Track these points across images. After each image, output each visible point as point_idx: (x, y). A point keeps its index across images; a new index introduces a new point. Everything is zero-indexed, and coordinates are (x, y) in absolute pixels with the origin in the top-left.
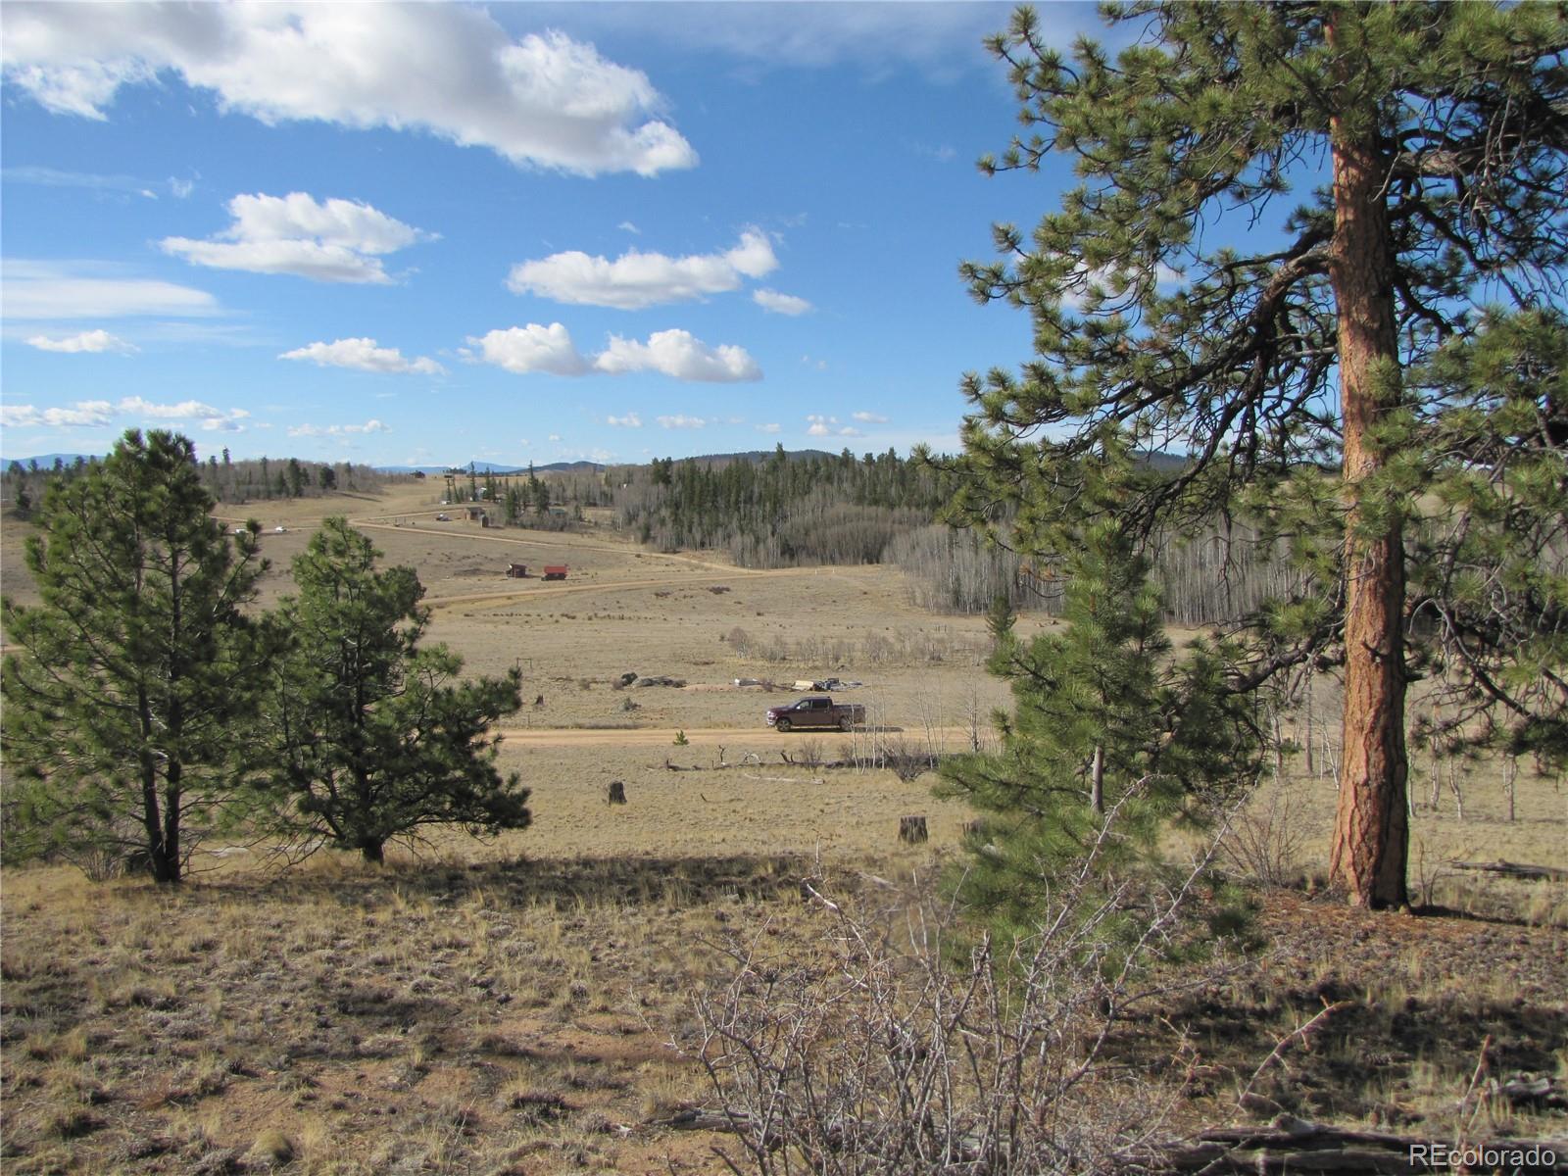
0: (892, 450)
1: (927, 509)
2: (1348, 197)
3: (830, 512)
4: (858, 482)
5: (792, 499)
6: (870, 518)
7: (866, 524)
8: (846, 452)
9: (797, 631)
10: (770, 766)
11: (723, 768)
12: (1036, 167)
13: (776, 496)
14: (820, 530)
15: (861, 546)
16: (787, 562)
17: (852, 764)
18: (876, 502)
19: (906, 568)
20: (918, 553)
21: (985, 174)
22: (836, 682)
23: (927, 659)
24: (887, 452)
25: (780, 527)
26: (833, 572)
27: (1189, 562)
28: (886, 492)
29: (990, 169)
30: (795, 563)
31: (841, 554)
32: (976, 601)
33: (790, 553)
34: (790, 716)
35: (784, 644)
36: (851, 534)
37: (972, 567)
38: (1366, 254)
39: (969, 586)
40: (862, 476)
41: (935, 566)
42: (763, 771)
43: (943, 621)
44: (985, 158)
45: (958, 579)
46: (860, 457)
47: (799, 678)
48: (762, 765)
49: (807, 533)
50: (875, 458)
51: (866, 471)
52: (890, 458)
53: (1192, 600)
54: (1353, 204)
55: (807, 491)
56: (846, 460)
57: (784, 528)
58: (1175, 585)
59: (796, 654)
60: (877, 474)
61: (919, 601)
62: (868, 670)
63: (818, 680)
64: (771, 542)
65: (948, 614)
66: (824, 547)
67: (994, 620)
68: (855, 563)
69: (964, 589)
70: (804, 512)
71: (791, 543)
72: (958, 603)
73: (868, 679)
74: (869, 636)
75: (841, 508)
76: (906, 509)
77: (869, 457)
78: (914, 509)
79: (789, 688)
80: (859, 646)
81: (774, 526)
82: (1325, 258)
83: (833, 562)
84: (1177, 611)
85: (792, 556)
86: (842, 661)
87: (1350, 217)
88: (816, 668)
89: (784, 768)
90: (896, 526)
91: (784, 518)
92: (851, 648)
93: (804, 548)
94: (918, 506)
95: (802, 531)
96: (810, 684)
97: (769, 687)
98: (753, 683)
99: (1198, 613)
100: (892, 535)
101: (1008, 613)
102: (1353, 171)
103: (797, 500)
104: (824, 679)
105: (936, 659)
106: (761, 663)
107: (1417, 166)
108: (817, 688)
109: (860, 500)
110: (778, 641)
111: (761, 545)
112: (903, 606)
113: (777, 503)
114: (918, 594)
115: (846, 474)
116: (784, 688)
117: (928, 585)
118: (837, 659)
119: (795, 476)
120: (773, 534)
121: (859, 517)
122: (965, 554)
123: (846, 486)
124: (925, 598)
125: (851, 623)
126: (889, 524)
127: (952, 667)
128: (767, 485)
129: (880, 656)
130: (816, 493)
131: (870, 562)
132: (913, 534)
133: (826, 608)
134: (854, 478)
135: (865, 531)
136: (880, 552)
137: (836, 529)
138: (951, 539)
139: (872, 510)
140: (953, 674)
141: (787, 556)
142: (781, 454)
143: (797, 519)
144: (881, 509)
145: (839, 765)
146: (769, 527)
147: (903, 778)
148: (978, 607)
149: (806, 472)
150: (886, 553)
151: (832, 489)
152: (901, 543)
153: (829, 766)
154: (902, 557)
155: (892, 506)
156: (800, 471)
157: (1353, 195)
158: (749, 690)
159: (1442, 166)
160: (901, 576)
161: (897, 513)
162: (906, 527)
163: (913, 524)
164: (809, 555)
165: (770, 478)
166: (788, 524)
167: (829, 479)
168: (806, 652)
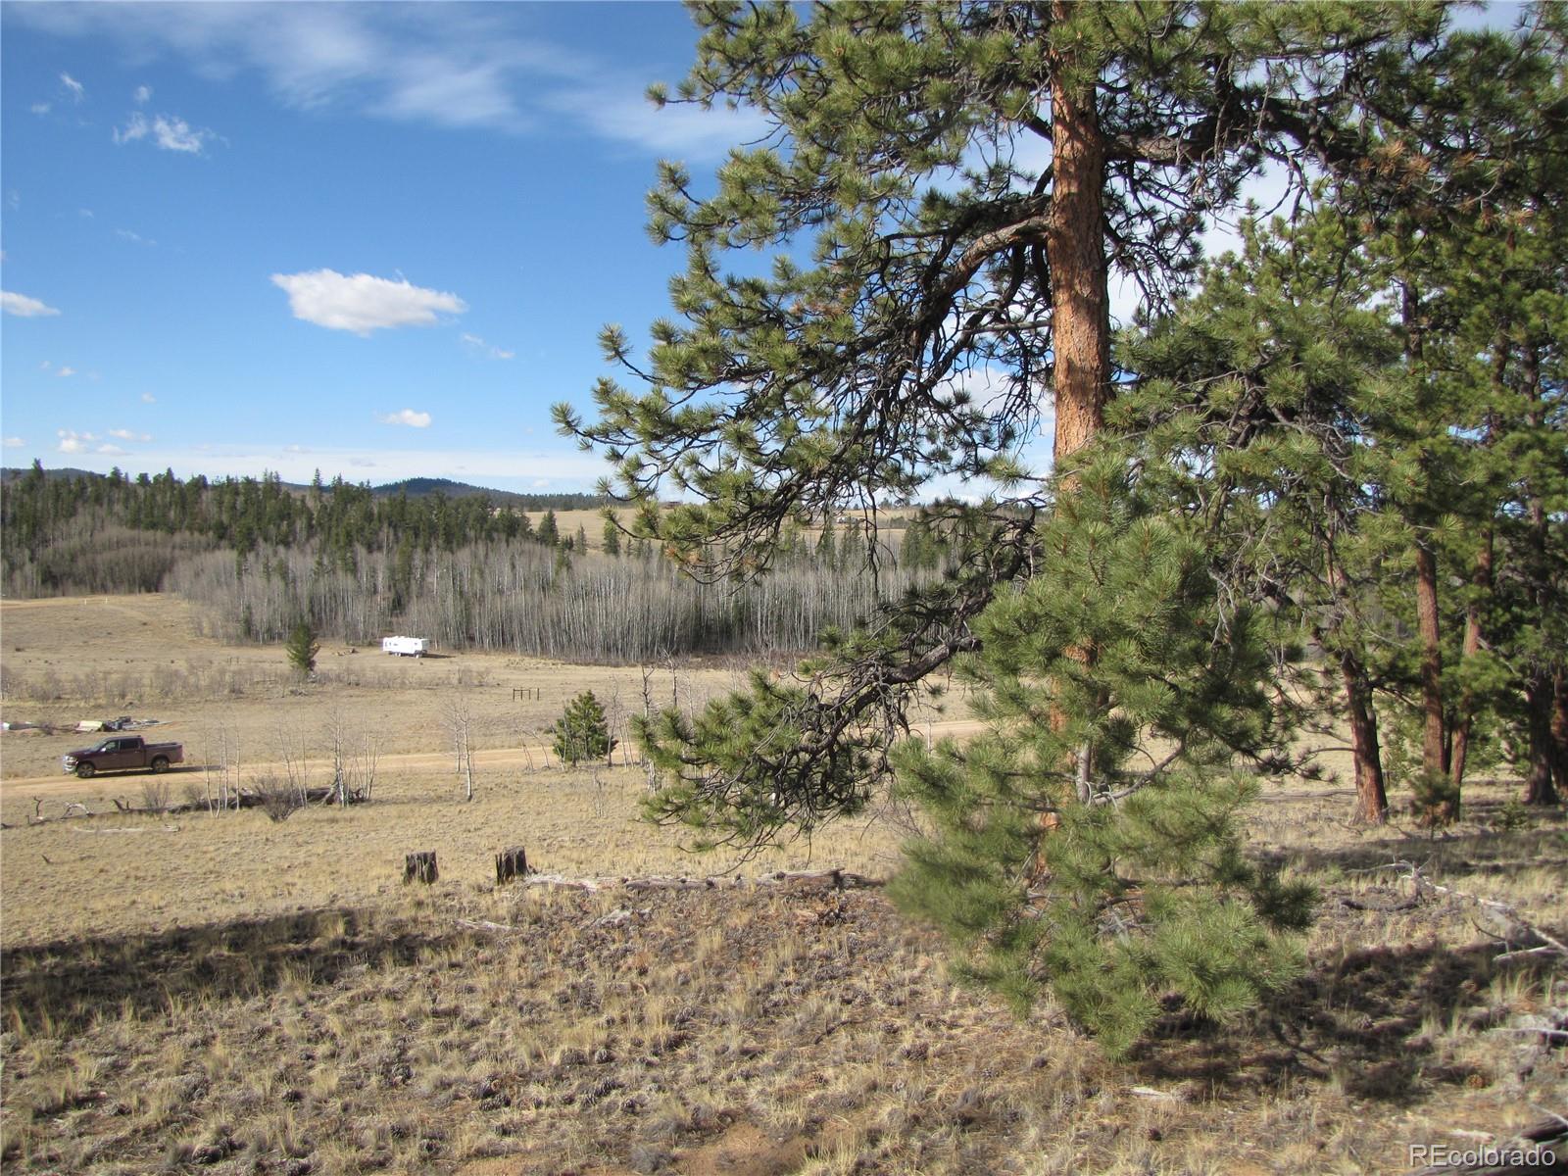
0: (169, 471)
1: (211, 534)
2: (1072, 170)
3: (101, 537)
4: (132, 503)
5: (54, 523)
6: (149, 543)
7: (143, 549)
8: (116, 473)
9: (71, 667)
10: (102, 816)
11: (42, 823)
12: (708, 104)
13: (35, 517)
14: (89, 556)
15: (137, 573)
16: (50, 591)
17: (202, 807)
18: (153, 526)
19: (190, 597)
20: (204, 580)
21: (654, 105)
22: (127, 720)
23: (226, 692)
24: (164, 472)
25: (40, 552)
26: (107, 602)
27: (488, 588)
28: (164, 515)
29: (661, 100)
30: (59, 592)
31: (114, 582)
32: (269, 630)
33: (53, 581)
34: (94, 760)
35: (57, 682)
36: (126, 560)
37: (262, 594)
38: (1089, 228)
39: (261, 616)
40: (136, 497)
41: (222, 595)
42: (94, 822)
43: (234, 652)
44: (656, 86)
45: (249, 607)
46: (133, 478)
47: (81, 718)
48: (91, 816)
49: (73, 559)
50: (151, 479)
51: (141, 491)
52: (168, 481)
53: (492, 625)
54: (1077, 177)
55: (73, 513)
56: (116, 480)
57: (46, 553)
58: (476, 610)
59: (73, 692)
60: (153, 496)
61: (206, 631)
62: (161, 707)
63: (106, 720)
64: (29, 569)
65: (240, 644)
66: (94, 574)
67: (295, 649)
68: (131, 592)
69: (256, 618)
70: (70, 536)
71: (53, 569)
72: (249, 633)
73: (163, 717)
74: (158, 671)
75: (114, 531)
76: (188, 533)
77: (143, 478)
78: (196, 534)
79: (71, 730)
80: (146, 681)
81: (33, 552)
82: (1045, 228)
83: (105, 590)
84: (477, 635)
85: (55, 585)
86: (129, 698)
87: (1074, 189)
88: (99, 706)
89: (120, 818)
90: (177, 552)
91: (45, 542)
92: (138, 683)
93: (70, 575)
94: (201, 531)
95: (67, 557)
96: (98, 724)
97: (48, 730)
98: (27, 727)
99: (498, 638)
100: (173, 562)
101: (309, 643)
102: (1078, 145)
103: (61, 524)
104: (113, 717)
105: (236, 692)
106: (31, 704)
107: (1135, 148)
108: (106, 728)
109: (135, 523)
110: (50, 677)
111: (17, 575)
112: (188, 638)
113: (36, 525)
114: (205, 624)
115: (117, 494)
116: (66, 730)
117: (216, 614)
118: (123, 696)
119: (58, 497)
120: (32, 560)
121: (134, 542)
122: (255, 581)
123: (118, 508)
124: (213, 627)
125: (131, 656)
126: (169, 550)
127: (255, 700)
128: (22, 506)
129: (171, 691)
130: (83, 518)
131: (149, 591)
132: (197, 560)
133: (100, 642)
134: (127, 500)
135: (142, 557)
136: (160, 579)
137: (108, 556)
138: (239, 565)
139: (149, 535)
140: (257, 706)
141: (49, 585)
142: (38, 472)
143: (61, 544)
144: (160, 534)
145: (185, 809)
146: (27, 552)
147: (274, 818)
148: (271, 637)
149: (70, 491)
150: (167, 581)
151: (102, 511)
152: (184, 570)
153: (173, 811)
154: (185, 585)
155: (172, 530)
156: (64, 491)
157: (1077, 168)
158: (23, 735)
159: (1159, 152)
160: (185, 605)
161: (177, 538)
162: (189, 552)
163: (196, 549)
164: (76, 584)
165: (26, 497)
166: (50, 549)
167: (98, 500)
168: (85, 689)
